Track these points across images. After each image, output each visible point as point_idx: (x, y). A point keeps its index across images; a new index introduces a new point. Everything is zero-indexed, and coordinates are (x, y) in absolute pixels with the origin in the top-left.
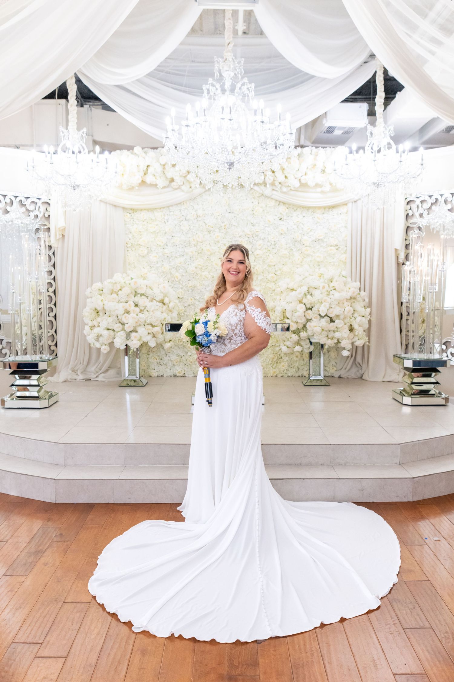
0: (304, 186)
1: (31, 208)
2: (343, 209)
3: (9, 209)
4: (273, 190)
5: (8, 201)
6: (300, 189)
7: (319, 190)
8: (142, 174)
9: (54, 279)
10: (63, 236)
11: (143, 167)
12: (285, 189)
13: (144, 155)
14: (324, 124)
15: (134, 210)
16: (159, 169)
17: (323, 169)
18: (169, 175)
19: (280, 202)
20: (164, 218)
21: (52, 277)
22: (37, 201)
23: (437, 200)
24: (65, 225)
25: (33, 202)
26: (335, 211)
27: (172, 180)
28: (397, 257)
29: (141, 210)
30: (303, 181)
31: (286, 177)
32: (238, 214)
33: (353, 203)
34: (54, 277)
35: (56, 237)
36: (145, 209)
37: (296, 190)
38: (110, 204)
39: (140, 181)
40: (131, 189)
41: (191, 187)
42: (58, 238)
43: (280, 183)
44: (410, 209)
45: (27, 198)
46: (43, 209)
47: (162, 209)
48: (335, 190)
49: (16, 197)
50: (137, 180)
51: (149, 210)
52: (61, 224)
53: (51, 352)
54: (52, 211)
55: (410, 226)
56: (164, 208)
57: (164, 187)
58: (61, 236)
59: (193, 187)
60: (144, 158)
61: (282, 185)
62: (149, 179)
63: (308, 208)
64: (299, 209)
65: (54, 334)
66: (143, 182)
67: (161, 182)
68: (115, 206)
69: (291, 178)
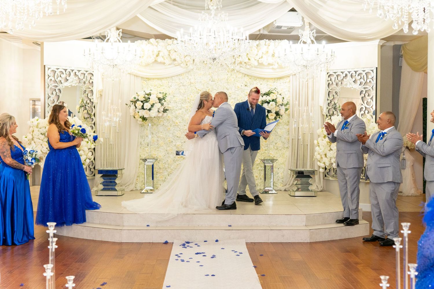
0: (261, 64)
1: (82, 77)
2: (287, 80)
3: (68, 78)
4: (241, 67)
5: (68, 73)
6: (258, 67)
7: (271, 67)
8: (155, 56)
9: (94, 124)
10: (101, 95)
11: (156, 53)
12: (248, 67)
13: (156, 44)
14: (275, 24)
15: (148, 79)
16: (167, 53)
17: (273, 54)
18: (173, 57)
19: (245, 74)
20: (168, 84)
21: (93, 122)
22: (85, 72)
23: (346, 75)
24: (102, 88)
25: (82, 73)
26: (282, 81)
27: (175, 60)
28: (322, 111)
29: (154, 79)
30: (260, 62)
31: (249, 59)
32: (218, 82)
33: (294, 76)
34: (94, 123)
35: (97, 96)
36: (156, 78)
37: (255, 67)
38: (133, 75)
39: (154, 61)
40: (148, 65)
41: (187, 65)
42: (98, 97)
43: (245, 63)
44: (331, 80)
45: (79, 71)
46: (89, 79)
47: (167, 79)
48: (280, 67)
49: (73, 70)
50: (151, 59)
51: (158, 79)
52: (101, 88)
53: (91, 173)
54: (95, 79)
55: (330, 90)
56: (169, 78)
57: (169, 64)
58: (100, 96)
59: (188, 65)
60: (157, 46)
61: (247, 64)
62: (160, 59)
63: (264, 79)
64: (258, 79)
65: (93, 161)
66: (156, 61)
67: (168, 61)
68: (136, 76)
69: (252, 60)
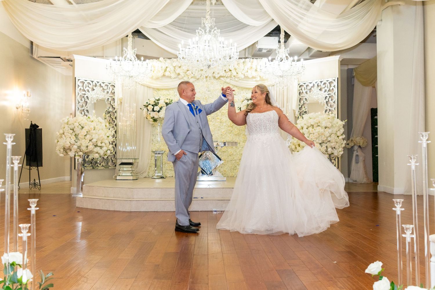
0: (246, 77)
1: (105, 88)
3: (94, 88)
4: (231, 79)
5: (94, 84)
6: (245, 80)
7: (254, 80)
8: (163, 71)
9: (116, 125)
10: (121, 103)
11: (164, 68)
12: (236, 79)
13: (165, 61)
14: (257, 47)
15: (158, 90)
16: (172, 69)
17: (256, 69)
18: (178, 72)
19: (234, 86)
20: (174, 94)
21: (115, 124)
22: (108, 84)
23: (314, 85)
24: (122, 97)
25: (106, 85)
27: (179, 74)
28: (295, 114)
29: (162, 89)
30: (246, 75)
31: (237, 73)
32: (213, 92)
33: (272, 87)
34: (116, 124)
35: (117, 103)
36: (164, 89)
37: (242, 80)
38: (146, 86)
39: (162, 75)
40: (158, 79)
41: (188, 78)
42: (118, 104)
43: (234, 76)
44: (301, 90)
45: (103, 83)
46: (111, 89)
47: (173, 89)
48: (262, 80)
49: (98, 82)
50: (161, 74)
51: (166, 89)
53: (113, 164)
54: (116, 90)
55: (301, 98)
56: (174, 88)
57: (175, 78)
58: (120, 103)
59: (189, 78)
60: (165, 63)
61: (235, 77)
62: (167, 74)
63: (249, 89)
64: (244, 89)
65: (115, 154)
66: (164, 75)
67: (173, 75)
68: (149, 87)
69: (240, 73)
